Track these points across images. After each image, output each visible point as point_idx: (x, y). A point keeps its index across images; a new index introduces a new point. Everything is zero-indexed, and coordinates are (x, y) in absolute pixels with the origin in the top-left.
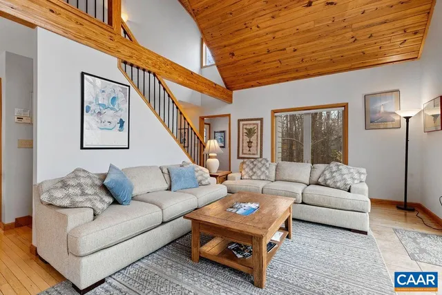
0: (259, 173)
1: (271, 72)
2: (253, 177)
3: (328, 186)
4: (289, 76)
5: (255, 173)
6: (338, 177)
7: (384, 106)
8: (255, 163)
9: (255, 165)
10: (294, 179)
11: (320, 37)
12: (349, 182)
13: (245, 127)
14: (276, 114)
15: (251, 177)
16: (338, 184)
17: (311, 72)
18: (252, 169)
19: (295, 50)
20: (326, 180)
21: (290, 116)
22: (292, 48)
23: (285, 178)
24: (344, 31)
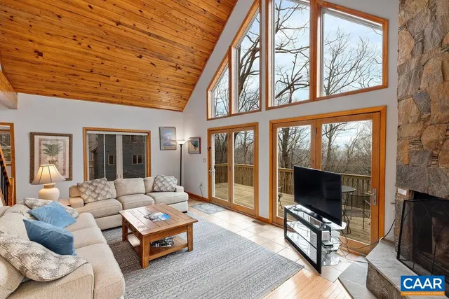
0: (103, 193)
1: (87, 89)
2: (99, 199)
3: (162, 191)
4: (105, 98)
5: (99, 194)
6: (167, 185)
7: (169, 136)
8: (94, 184)
9: (96, 187)
10: (135, 191)
11: (140, 80)
12: (174, 186)
13: (43, 142)
14: (88, 132)
15: (96, 198)
16: (168, 189)
17: (124, 101)
18: (94, 191)
19: (118, 81)
20: (159, 188)
21: (106, 135)
22: (116, 79)
23: (127, 193)
24: (155, 84)
